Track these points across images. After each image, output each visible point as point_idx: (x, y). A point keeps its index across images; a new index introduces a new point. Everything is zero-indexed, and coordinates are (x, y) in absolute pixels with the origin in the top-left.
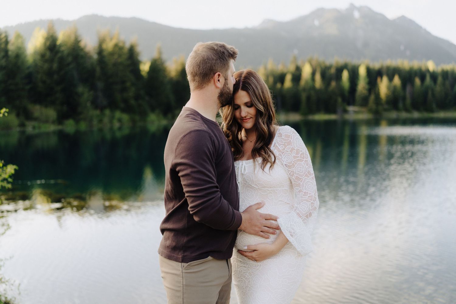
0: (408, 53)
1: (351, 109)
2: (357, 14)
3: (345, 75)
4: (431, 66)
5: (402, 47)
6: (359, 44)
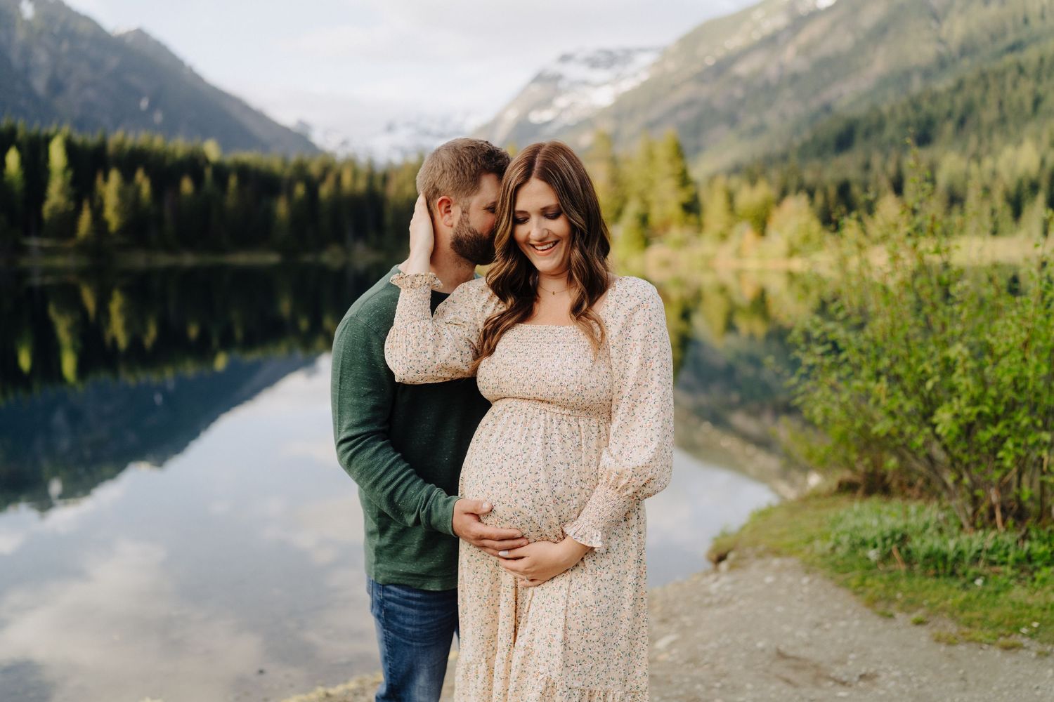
0: (158, 117)
1: (34, 242)
3: (13, 159)
4: (212, 150)
5: (144, 104)
6: (39, 84)
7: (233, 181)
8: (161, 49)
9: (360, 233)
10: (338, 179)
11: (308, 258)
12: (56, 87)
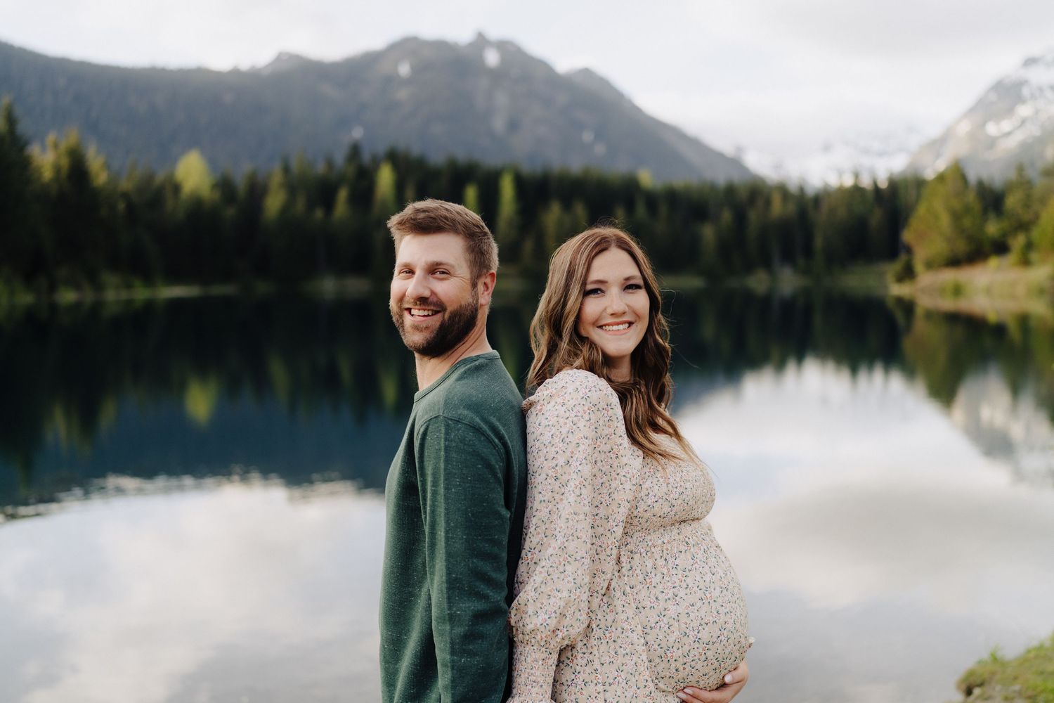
0: (599, 149)
2: (492, 58)
3: (471, 194)
4: (647, 178)
5: (588, 136)
6: (499, 124)
7: (663, 210)
8: (604, 83)
9: (788, 257)
10: (768, 202)
11: (733, 283)
12: (513, 126)
